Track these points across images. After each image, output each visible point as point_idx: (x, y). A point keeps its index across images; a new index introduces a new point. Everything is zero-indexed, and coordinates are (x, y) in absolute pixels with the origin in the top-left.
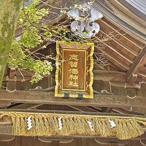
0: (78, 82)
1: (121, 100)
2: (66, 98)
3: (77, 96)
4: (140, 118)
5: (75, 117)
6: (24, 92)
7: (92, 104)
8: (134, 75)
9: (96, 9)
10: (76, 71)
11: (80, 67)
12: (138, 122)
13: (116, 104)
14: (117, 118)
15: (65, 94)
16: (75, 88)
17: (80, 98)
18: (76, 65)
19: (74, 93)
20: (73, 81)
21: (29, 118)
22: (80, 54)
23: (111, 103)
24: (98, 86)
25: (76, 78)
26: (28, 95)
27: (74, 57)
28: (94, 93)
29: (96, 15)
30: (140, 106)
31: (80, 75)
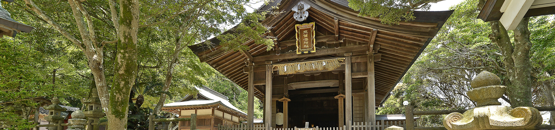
0: (308, 45)
1: (331, 51)
2: (303, 54)
3: (307, 52)
4: (340, 59)
5: (306, 63)
6: (284, 54)
7: (317, 55)
8: (336, 36)
9: (307, 3)
10: (307, 39)
11: (309, 37)
12: (338, 61)
13: (329, 53)
14: (327, 60)
15: (302, 52)
16: (307, 48)
17: (309, 53)
18: (306, 36)
19: (306, 51)
20: (306, 44)
21: (285, 66)
22: (308, 30)
23: (326, 53)
24: (319, 45)
25: (307, 43)
26: (286, 55)
27: (306, 32)
28: (316, 49)
29: (307, 7)
30: (342, 52)
31: (309, 41)
